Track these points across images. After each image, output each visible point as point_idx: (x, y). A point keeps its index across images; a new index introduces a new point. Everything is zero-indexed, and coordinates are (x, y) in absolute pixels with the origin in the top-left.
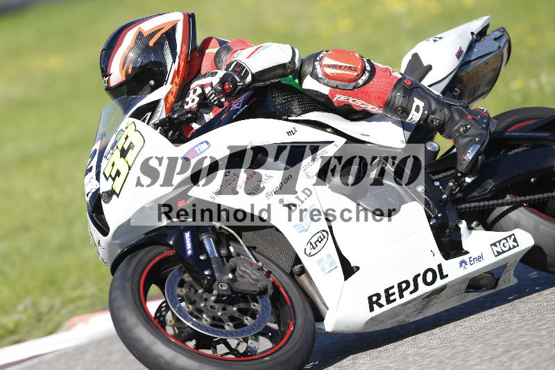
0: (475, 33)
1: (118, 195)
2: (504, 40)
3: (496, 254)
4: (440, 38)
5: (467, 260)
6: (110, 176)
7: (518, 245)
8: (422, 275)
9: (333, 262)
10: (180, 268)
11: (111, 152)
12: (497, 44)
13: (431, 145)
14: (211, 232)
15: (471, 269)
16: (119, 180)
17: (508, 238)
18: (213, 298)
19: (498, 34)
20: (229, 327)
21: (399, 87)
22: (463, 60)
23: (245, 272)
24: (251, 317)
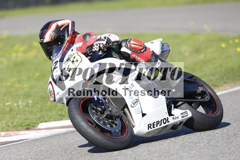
3: (182, 117)
5: (174, 117)
9: (139, 111)
15: (175, 121)
17: (185, 112)
18: (105, 116)
21: (153, 55)
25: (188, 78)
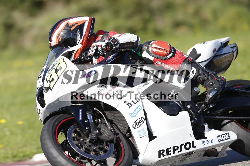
0: (223, 43)
1: (51, 90)
2: (235, 49)
3: (219, 141)
4: (207, 43)
5: (206, 141)
6: (49, 80)
7: (230, 138)
8: (184, 145)
9: (145, 133)
10: (75, 125)
11: (51, 70)
12: (232, 50)
13: (197, 89)
14: (91, 111)
15: (207, 145)
16: (53, 83)
17: (226, 135)
18: (88, 140)
19: (233, 46)
20: (92, 154)
21: (186, 61)
22: (215, 54)
23: (104, 131)
24: (103, 152)
25: (245, 89)
